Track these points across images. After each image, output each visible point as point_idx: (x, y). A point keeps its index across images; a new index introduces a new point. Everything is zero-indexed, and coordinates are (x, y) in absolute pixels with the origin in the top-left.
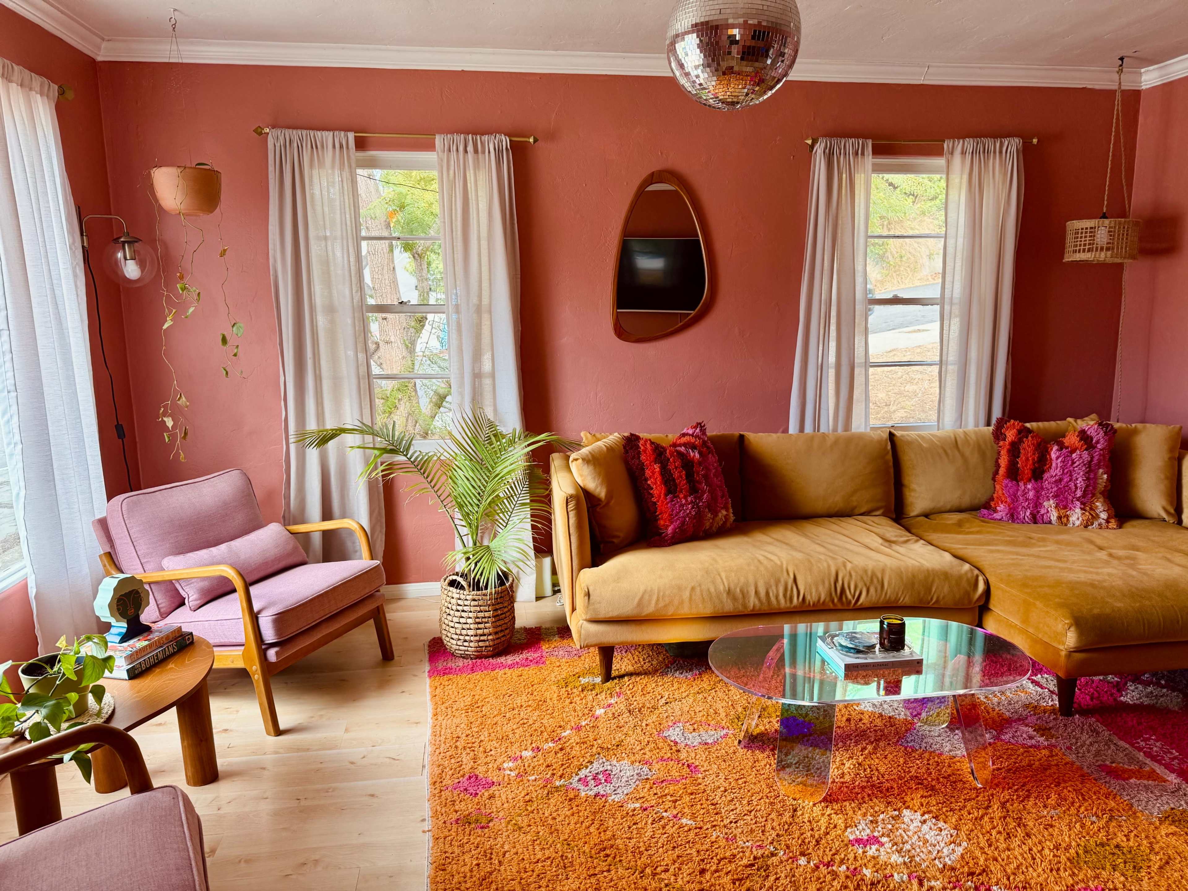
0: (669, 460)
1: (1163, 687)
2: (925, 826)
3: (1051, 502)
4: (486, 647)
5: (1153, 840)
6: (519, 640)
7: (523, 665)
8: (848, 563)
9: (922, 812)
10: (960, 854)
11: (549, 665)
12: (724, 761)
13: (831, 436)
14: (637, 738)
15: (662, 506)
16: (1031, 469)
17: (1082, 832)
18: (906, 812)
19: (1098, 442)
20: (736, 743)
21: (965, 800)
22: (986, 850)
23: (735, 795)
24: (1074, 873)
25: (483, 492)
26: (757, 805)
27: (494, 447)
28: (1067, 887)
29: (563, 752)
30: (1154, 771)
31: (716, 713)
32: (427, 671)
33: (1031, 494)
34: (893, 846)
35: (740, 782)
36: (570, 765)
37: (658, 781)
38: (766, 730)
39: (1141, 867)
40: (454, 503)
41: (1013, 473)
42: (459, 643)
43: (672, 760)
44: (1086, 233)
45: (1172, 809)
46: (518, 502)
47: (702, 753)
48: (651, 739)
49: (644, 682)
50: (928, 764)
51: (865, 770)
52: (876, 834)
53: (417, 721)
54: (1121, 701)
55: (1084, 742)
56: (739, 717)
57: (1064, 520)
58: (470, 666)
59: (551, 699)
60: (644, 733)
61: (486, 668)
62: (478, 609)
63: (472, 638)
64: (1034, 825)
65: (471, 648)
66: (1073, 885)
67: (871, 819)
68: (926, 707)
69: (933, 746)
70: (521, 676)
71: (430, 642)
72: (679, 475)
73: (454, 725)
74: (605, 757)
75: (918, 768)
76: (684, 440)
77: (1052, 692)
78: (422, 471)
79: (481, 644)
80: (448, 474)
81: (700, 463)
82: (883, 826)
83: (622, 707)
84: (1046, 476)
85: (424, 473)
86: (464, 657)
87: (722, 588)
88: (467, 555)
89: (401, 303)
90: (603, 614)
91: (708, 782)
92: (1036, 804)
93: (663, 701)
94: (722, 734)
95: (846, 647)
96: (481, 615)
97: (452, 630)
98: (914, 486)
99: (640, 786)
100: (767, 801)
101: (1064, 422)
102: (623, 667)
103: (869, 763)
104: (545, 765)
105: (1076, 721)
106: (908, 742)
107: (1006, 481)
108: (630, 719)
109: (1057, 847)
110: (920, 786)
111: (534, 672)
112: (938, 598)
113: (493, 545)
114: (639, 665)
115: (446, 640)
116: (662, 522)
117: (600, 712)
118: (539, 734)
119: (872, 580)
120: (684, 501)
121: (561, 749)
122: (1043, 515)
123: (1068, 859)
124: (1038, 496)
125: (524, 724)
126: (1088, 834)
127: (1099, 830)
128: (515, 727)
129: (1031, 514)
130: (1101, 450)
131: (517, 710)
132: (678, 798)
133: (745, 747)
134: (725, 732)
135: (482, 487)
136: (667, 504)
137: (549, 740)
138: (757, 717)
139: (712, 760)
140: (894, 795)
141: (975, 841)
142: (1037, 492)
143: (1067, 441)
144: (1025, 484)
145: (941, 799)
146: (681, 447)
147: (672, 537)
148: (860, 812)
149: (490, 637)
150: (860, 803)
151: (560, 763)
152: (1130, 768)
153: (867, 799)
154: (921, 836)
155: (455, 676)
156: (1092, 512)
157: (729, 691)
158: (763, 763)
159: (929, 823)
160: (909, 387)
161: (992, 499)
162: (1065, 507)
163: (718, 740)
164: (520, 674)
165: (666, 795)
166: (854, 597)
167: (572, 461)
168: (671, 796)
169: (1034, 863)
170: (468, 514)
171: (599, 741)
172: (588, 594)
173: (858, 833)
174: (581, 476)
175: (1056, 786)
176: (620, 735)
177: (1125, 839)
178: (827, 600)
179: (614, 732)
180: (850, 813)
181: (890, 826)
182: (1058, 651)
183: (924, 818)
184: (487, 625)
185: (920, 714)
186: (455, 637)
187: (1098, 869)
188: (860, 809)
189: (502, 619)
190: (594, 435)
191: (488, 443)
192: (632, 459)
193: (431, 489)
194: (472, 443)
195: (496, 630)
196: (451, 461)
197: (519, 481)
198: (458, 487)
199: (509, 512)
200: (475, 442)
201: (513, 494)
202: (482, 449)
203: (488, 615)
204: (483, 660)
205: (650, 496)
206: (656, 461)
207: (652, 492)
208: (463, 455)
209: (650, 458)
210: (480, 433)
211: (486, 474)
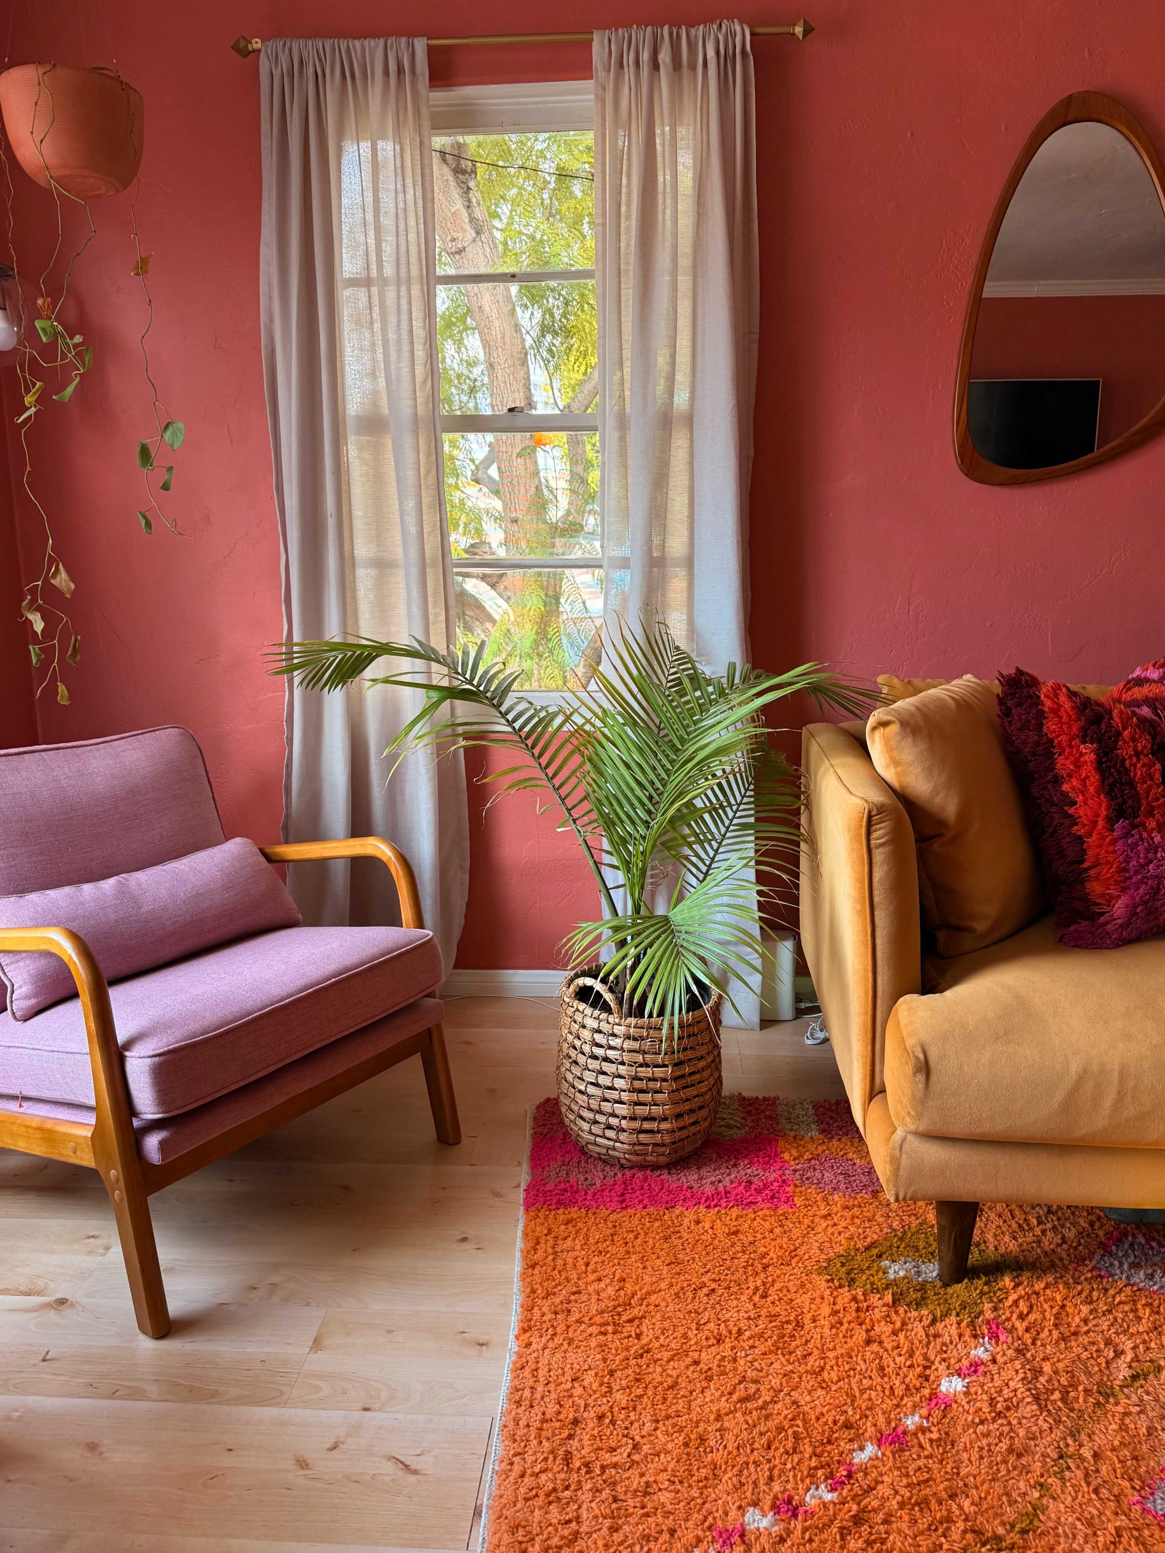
0: (1119, 734)
4: (656, 1145)
6: (731, 1128)
7: (740, 1202)
11: (803, 1212)
15: (1100, 847)
25: (660, 794)
27: (688, 702)
29: (864, 1532)
32: (523, 1186)
40: (595, 815)
42: (596, 1129)
46: (735, 821)
49: (1057, 1297)
53: (483, 1338)
58: (619, 1191)
59: (814, 1321)
61: (654, 1200)
62: (640, 1058)
63: (624, 1123)
65: (622, 1145)
70: (736, 1233)
71: (538, 1109)
72: (1145, 772)
73: (568, 1376)
76: (1141, 692)
78: (530, 742)
79: (642, 1137)
80: (586, 752)
83: (1013, 1378)
85: (533, 747)
86: (606, 1160)
88: (620, 936)
89: (511, 410)
90: (965, 1124)
93: (1123, 1369)
96: (647, 1072)
97: (582, 1099)
108: (1043, 1425)
111: (767, 1225)
113: (678, 915)
116: (1098, 889)
117: (952, 1387)
118: (789, 1447)
120: (1157, 839)
121: (858, 1520)
125: (748, 1399)
128: (723, 1407)
131: (729, 1344)
135: (658, 785)
136: (1114, 842)
137: (820, 1475)
146: (1140, 706)
147: (1124, 927)
149: (665, 1126)
155: (584, 1213)
164: (733, 1225)
167: (874, 729)
170: (624, 841)
172: (924, 1068)
174: (896, 763)
176: (1023, 1489)
179: (1004, 1470)
184: (658, 1096)
186: (587, 1114)
189: (693, 1085)
190: (909, 682)
191: (676, 692)
192: (1021, 730)
193: (546, 782)
194: (640, 690)
195: (678, 1110)
196: (594, 726)
197: (738, 775)
198: (606, 782)
199: (713, 843)
200: (648, 689)
201: (725, 804)
202: (661, 703)
203: (662, 1075)
204: (648, 1172)
205: (1067, 822)
206: (1085, 736)
207: (1071, 811)
208: (620, 714)
209: (1070, 727)
210: (659, 671)
211: (667, 756)
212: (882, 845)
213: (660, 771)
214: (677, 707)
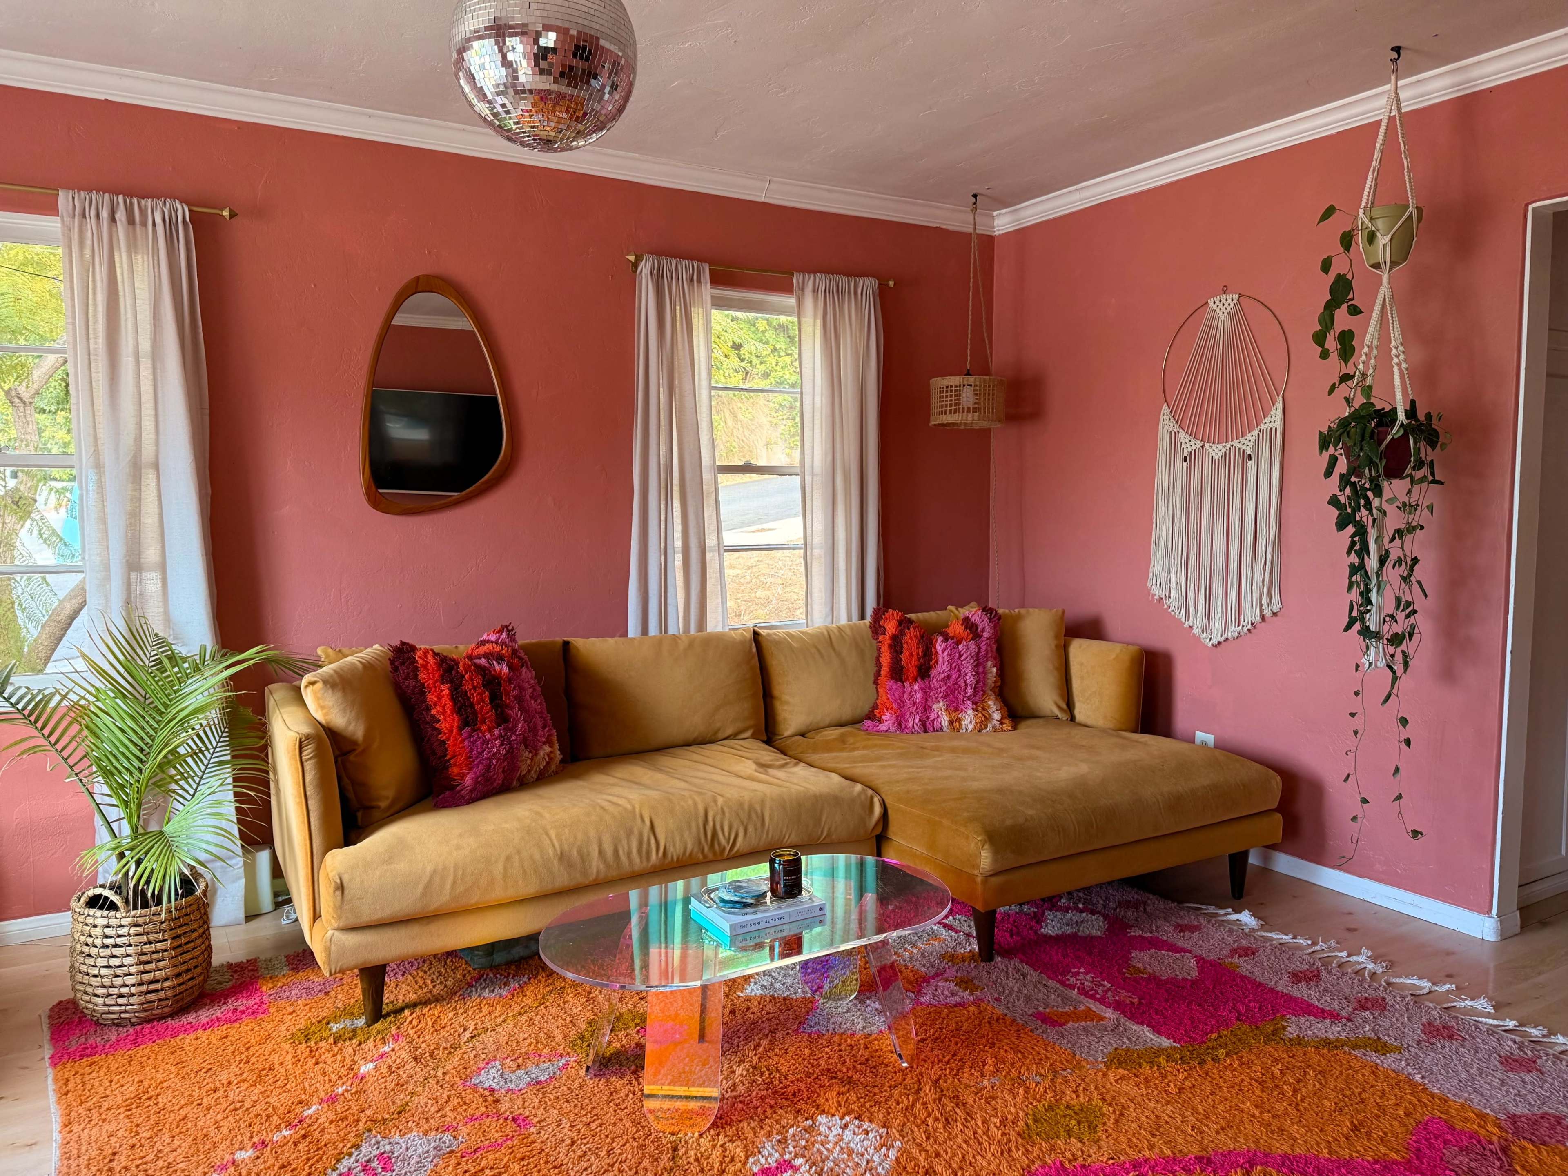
0: (463, 676)
1: (1082, 911)
2: (847, 1132)
3: (941, 704)
4: (160, 1000)
5: (1104, 1090)
6: (220, 983)
7: (229, 1021)
8: (719, 797)
9: (841, 1114)
10: (894, 1158)
11: (275, 1014)
12: (567, 1101)
13: (684, 638)
14: (430, 1095)
15: (455, 745)
16: (916, 666)
17: (1028, 1098)
18: (822, 1119)
19: (983, 630)
20: (582, 1072)
21: (890, 1087)
22: (924, 1145)
23: (588, 1146)
24: (1027, 1150)
25: (150, 747)
26: (620, 1154)
27: (169, 676)
28: (1023, 1170)
29: (309, 1139)
30: (1090, 1009)
31: (550, 1037)
32: (47, 1056)
33: (918, 697)
34: (811, 1167)
35: (593, 1126)
36: (321, 1158)
37: (470, 1151)
38: (623, 1046)
39: (1096, 1126)
40: (94, 768)
41: (897, 673)
42: (109, 1001)
43: (488, 1116)
44: (951, 391)
45: (1116, 1049)
46: (212, 761)
47: (533, 1097)
48: (453, 1092)
49: (436, 1013)
50: (840, 1050)
51: (762, 1074)
52: (787, 1157)
53: (31, 1142)
54: (1042, 934)
55: (1012, 988)
56: (583, 1037)
57: (956, 725)
58: (131, 1038)
59: (281, 1064)
60: (442, 1086)
61: (160, 1036)
62: (144, 938)
63: (133, 989)
64: (975, 1101)
65: (132, 1007)
66: (1029, 1166)
67: (778, 1137)
68: (828, 977)
69: (842, 1026)
70: (226, 1037)
71: (52, 1010)
72: (480, 698)
73: (105, 1135)
74: (380, 1133)
75: (829, 1058)
76: (483, 649)
77: (968, 935)
78: (33, 718)
79: (150, 997)
80: (83, 722)
81: (509, 680)
82: (795, 1143)
83: (404, 1054)
84: (933, 673)
85: (36, 721)
86: (118, 1024)
87: (551, 852)
88: (120, 851)
90: (368, 915)
91: (546, 1136)
92: (972, 1074)
93: (468, 1034)
94: (561, 1064)
95: (730, 902)
96: (149, 948)
97: (95, 981)
98: (786, 697)
99: (441, 1165)
100: (636, 1144)
101: (944, 612)
102: (401, 997)
103: (766, 1063)
104: (277, 1165)
105: (1000, 964)
106: (811, 1026)
107: (891, 683)
108: (417, 1069)
109: (1004, 1122)
110: (834, 1081)
111: (249, 1028)
112: (829, 829)
113: (170, 827)
114: (425, 990)
115: (83, 1001)
116: (456, 770)
117: (366, 1068)
118: (263, 1120)
119: (749, 816)
120: (488, 736)
121: (304, 1137)
122: (933, 721)
123: (1019, 1134)
124: (926, 699)
125: (236, 1110)
126: (1035, 1099)
127: (1045, 1091)
128: (220, 1117)
129: (920, 720)
130: (988, 639)
131: (222, 1090)
132: (503, 1170)
133: (595, 1075)
134: (563, 1061)
135: (147, 739)
136: (463, 741)
137: (283, 1125)
138: (609, 1031)
139: (549, 1103)
140: (802, 1099)
141: (910, 1137)
142: (925, 693)
143: (951, 631)
144: (911, 685)
145: (862, 1091)
146: (480, 658)
147: (471, 791)
148: (762, 1132)
149: (168, 984)
150: (761, 1120)
151: (304, 1157)
152: (1064, 1011)
153: (769, 1111)
154: (844, 1145)
155: (104, 1056)
156: (984, 712)
157: (565, 1003)
158: (622, 1094)
159: (851, 1127)
160: (760, 593)
161: (875, 706)
162: (956, 709)
163: (555, 1073)
164: (224, 1034)
165: (482, 1170)
166: (728, 843)
167: (306, 687)
168: (491, 1168)
169: (981, 1149)
170: (122, 785)
171: (369, 1112)
172: (341, 887)
173: (763, 1161)
174: (322, 707)
175: (991, 1048)
176: (402, 1097)
177: (1074, 1096)
178: (696, 850)
179: (392, 1093)
180: (750, 1135)
181: (803, 1143)
182: (971, 878)
183: (844, 1121)
184: (161, 964)
185: (821, 987)
186: (101, 991)
187: (1052, 1139)
188: (762, 1128)
189: (188, 951)
190: (340, 651)
191: (157, 670)
192: (405, 679)
193: (50, 748)
194: (126, 670)
195: (177, 970)
196: (88, 701)
197: (213, 727)
198: (102, 742)
199: (195, 778)
200: (133, 669)
201: (203, 749)
202: (145, 679)
203: (163, 947)
204: (155, 1023)
205: (435, 733)
206: (443, 680)
207: (437, 726)
208: (111, 690)
209: (434, 676)
210: (141, 653)
211: (154, 718)
212: (310, 759)
213: (149, 729)
214: (159, 681)
